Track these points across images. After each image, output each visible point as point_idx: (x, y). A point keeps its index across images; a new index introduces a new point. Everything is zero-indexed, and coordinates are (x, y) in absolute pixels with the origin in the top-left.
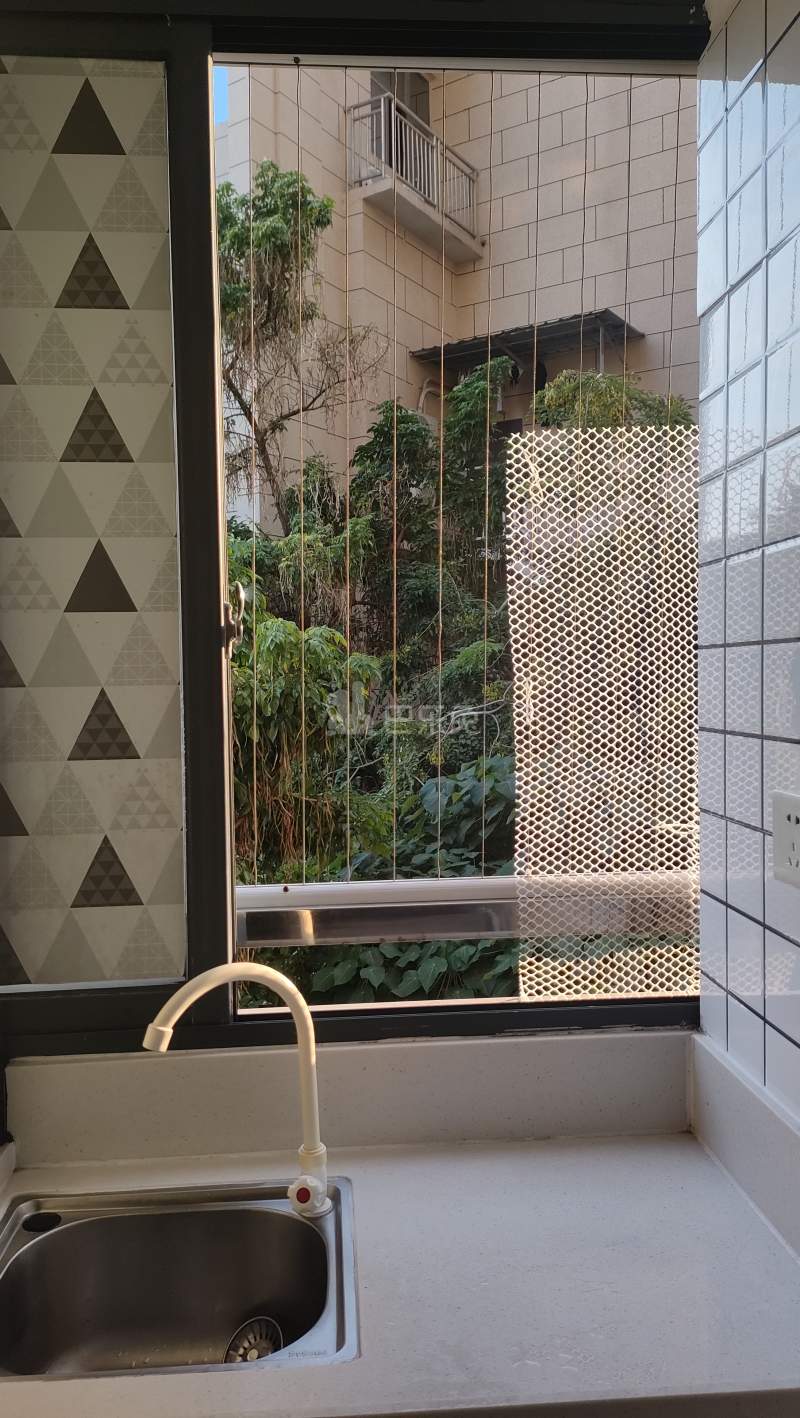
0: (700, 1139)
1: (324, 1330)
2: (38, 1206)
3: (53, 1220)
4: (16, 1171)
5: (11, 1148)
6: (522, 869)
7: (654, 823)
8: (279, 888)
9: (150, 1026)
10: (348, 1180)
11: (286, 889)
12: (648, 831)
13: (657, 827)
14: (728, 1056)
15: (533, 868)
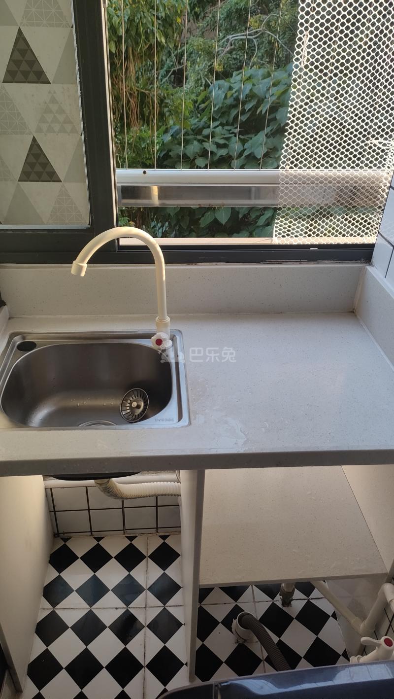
0: (358, 317)
1: (171, 408)
2: (24, 338)
3: (31, 346)
4: (10, 319)
5: (5, 308)
6: (284, 165)
7: (367, 139)
8: (140, 171)
9: (74, 262)
10: (180, 332)
11: (145, 172)
12: (363, 144)
13: (369, 142)
14: (385, 280)
15: (291, 165)
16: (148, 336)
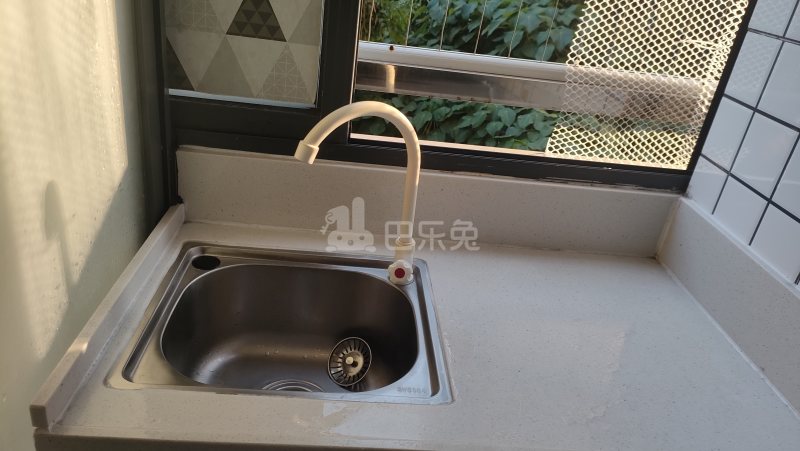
0: (664, 265)
2: (203, 251)
3: (214, 262)
4: (185, 222)
5: (181, 208)
6: (573, 59)
7: (683, 37)
8: (385, 46)
9: (301, 142)
10: (424, 262)
11: (392, 48)
12: (676, 44)
13: (683, 41)
14: (712, 217)
15: (581, 60)
16: (382, 265)
